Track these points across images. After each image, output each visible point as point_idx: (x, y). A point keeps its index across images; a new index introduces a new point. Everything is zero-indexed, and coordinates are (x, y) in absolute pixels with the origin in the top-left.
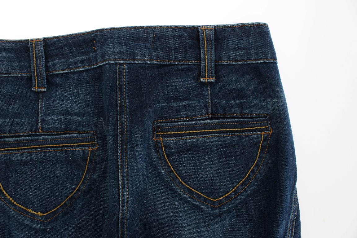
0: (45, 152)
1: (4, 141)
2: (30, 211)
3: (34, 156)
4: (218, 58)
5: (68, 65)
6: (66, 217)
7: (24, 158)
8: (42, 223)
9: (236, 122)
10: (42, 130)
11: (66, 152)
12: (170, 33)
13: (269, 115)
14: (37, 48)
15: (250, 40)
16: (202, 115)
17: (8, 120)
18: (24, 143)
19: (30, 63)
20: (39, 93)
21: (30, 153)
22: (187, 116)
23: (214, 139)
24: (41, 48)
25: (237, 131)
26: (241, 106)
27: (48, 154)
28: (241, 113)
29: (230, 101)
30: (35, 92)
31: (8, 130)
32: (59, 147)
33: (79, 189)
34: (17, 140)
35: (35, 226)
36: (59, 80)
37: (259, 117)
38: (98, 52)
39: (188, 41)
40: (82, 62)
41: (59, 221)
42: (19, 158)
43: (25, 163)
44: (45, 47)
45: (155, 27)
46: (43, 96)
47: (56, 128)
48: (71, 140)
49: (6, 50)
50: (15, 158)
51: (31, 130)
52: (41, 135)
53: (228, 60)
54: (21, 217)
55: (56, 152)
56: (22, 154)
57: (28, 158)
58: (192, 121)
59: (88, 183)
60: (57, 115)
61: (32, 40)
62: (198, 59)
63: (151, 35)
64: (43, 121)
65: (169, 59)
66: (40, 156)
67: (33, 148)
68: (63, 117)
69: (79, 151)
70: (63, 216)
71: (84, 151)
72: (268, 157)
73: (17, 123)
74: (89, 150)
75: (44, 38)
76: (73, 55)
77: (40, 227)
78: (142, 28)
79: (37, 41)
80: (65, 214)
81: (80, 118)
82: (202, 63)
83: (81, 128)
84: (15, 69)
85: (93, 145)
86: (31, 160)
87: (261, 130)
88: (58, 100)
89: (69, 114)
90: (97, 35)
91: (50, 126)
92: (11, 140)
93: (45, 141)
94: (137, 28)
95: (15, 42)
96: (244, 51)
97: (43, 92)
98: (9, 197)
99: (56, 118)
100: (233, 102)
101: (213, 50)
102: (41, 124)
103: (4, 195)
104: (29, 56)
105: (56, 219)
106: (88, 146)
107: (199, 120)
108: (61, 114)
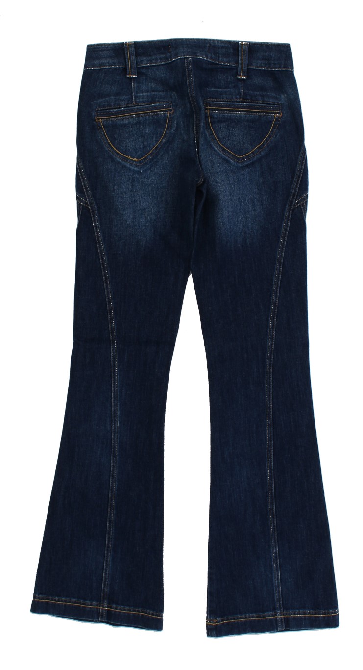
0: (138, 117)
1: (110, 112)
2: (129, 157)
3: (131, 120)
4: (250, 64)
5: (151, 61)
6: (153, 162)
7: (125, 122)
8: (137, 166)
9: (258, 106)
10: (136, 103)
11: (152, 116)
12: (220, 44)
13: (281, 104)
14: (130, 49)
15: (272, 54)
16: (236, 98)
17: (112, 97)
18: (123, 112)
19: (125, 59)
20: (131, 79)
21: (128, 118)
22: (227, 98)
23: (243, 115)
24: (133, 49)
25: (259, 112)
26: (263, 96)
27: (141, 118)
28: (263, 101)
29: (255, 93)
30: (128, 78)
31: (113, 104)
32: (148, 113)
33: (161, 141)
34: (119, 111)
35: (133, 168)
36: (143, 70)
37: (274, 104)
38: (172, 53)
39: (232, 51)
40: (161, 59)
41: (148, 166)
42: (121, 122)
43: (125, 125)
44: (135, 47)
45: (210, 40)
46: (134, 81)
47: (145, 101)
48: (155, 108)
49: (108, 50)
50: (119, 122)
51: (128, 104)
52: (135, 106)
53: (257, 66)
54: (123, 162)
55: (146, 116)
56: (123, 119)
57: (127, 122)
58: (230, 102)
59: (167, 136)
60: (145, 92)
61: (126, 43)
62: (237, 62)
63: (208, 45)
64: (136, 97)
65: (218, 61)
66: (135, 120)
67: (130, 115)
68: (149, 93)
69: (161, 114)
70: (150, 162)
71: (164, 114)
72: (277, 131)
73: (118, 99)
74: (168, 113)
75: (135, 42)
76: (155, 55)
77: (136, 169)
78: (202, 40)
79: (130, 44)
80: (152, 160)
81: (161, 93)
82: (239, 66)
83: (161, 100)
84: (114, 63)
85: (171, 110)
86: (129, 123)
87: (275, 113)
88: (145, 83)
89: (153, 91)
90: (172, 43)
91: (141, 100)
92: (115, 110)
93: (138, 110)
94: (199, 40)
95: (114, 44)
96: (267, 62)
97: (134, 78)
98: (115, 149)
99: (144, 94)
100: (257, 93)
101: (247, 58)
102: (135, 99)
103: (112, 148)
104: (124, 54)
105: (146, 164)
106: (167, 111)
107: (235, 102)
108: (148, 92)
